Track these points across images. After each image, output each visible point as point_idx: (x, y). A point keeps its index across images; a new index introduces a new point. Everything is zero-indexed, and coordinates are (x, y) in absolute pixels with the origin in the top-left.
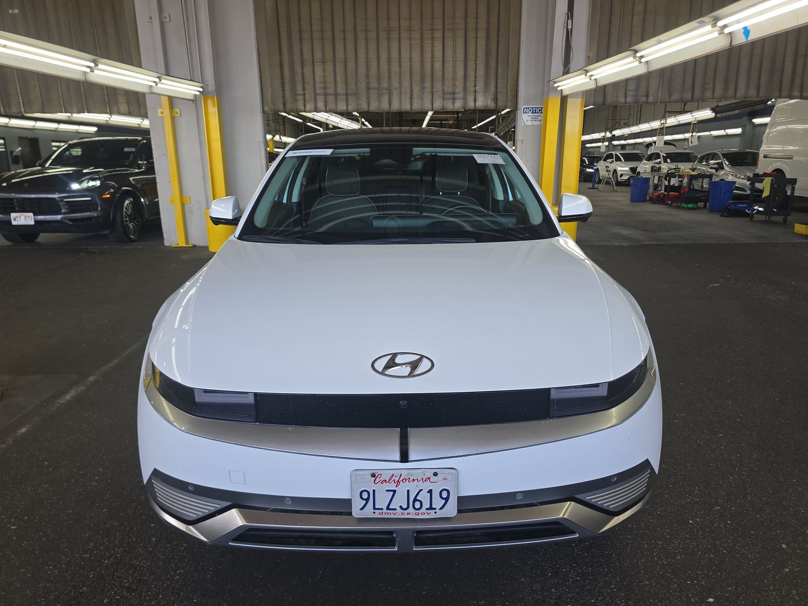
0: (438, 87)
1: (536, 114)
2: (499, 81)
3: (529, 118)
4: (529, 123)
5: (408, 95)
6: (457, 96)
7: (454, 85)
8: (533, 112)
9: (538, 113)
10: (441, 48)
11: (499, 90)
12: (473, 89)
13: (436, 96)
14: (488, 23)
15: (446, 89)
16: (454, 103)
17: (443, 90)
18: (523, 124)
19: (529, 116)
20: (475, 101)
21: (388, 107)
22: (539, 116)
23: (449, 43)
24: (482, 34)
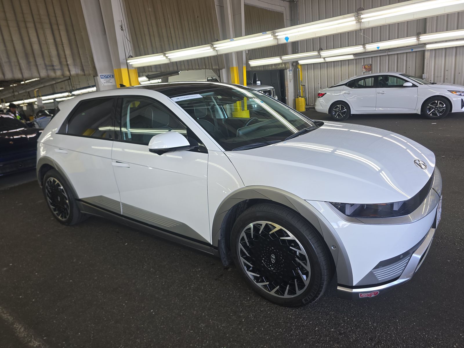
0: (40, 61)
1: (109, 79)
2: (82, 58)
3: (105, 81)
4: (106, 84)
5: (18, 67)
6: (56, 68)
7: (51, 61)
8: (106, 78)
9: (109, 78)
10: (35, 34)
11: (83, 64)
12: (65, 63)
13: (40, 67)
14: (65, 21)
15: (47, 63)
16: (55, 73)
17: (45, 64)
18: (102, 85)
19: (104, 80)
20: (69, 71)
21: (3, 76)
22: (110, 80)
23: (40, 32)
24: (62, 28)
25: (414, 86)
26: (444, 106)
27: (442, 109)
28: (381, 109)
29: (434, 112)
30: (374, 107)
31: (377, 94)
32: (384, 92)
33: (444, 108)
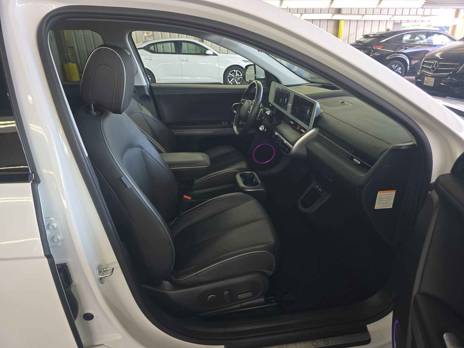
25: (214, 54)
26: (241, 75)
27: (239, 78)
28: (186, 78)
29: (234, 82)
30: (180, 76)
31: (181, 61)
32: (188, 59)
33: (240, 78)
